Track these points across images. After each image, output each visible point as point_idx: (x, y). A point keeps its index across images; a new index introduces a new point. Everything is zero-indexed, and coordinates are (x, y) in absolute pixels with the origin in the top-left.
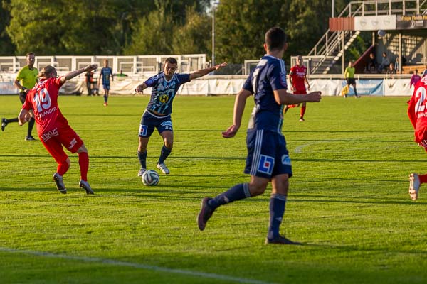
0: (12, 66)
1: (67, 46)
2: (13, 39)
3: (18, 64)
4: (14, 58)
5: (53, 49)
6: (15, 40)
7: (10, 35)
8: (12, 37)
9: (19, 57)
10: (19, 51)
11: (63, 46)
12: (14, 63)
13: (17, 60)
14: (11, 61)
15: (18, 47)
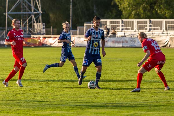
0: (119, 26)
1: (159, 11)
2: (119, 6)
3: (123, 25)
4: (120, 20)
5: (149, 14)
6: (121, 7)
7: (118, 3)
8: (119, 5)
9: (124, 20)
10: (124, 15)
11: (157, 12)
12: (120, 24)
13: (122, 22)
14: (118, 22)
15: (124, 12)
